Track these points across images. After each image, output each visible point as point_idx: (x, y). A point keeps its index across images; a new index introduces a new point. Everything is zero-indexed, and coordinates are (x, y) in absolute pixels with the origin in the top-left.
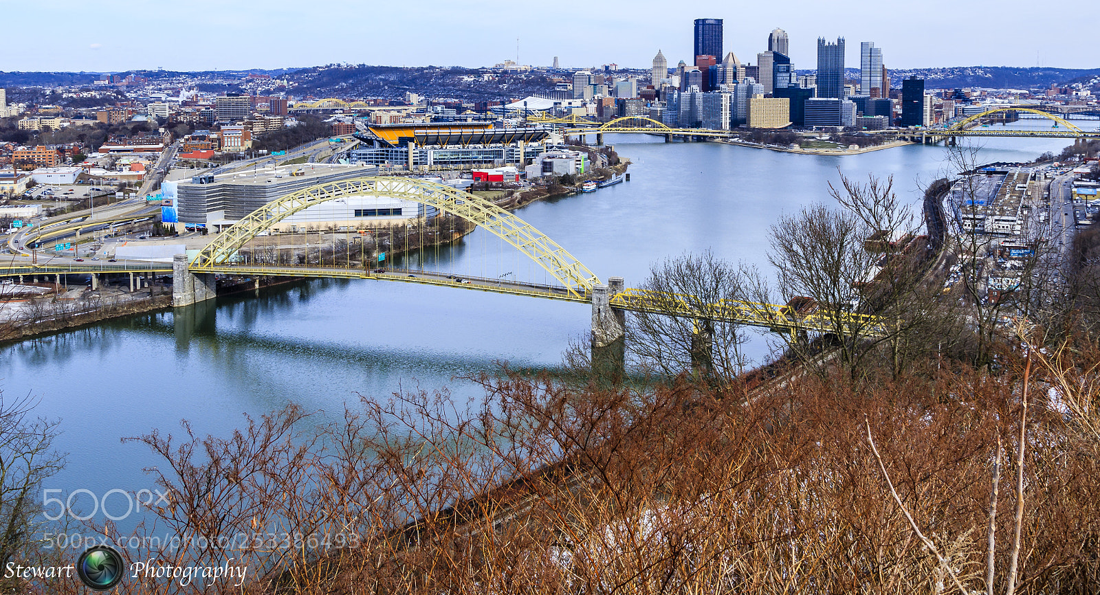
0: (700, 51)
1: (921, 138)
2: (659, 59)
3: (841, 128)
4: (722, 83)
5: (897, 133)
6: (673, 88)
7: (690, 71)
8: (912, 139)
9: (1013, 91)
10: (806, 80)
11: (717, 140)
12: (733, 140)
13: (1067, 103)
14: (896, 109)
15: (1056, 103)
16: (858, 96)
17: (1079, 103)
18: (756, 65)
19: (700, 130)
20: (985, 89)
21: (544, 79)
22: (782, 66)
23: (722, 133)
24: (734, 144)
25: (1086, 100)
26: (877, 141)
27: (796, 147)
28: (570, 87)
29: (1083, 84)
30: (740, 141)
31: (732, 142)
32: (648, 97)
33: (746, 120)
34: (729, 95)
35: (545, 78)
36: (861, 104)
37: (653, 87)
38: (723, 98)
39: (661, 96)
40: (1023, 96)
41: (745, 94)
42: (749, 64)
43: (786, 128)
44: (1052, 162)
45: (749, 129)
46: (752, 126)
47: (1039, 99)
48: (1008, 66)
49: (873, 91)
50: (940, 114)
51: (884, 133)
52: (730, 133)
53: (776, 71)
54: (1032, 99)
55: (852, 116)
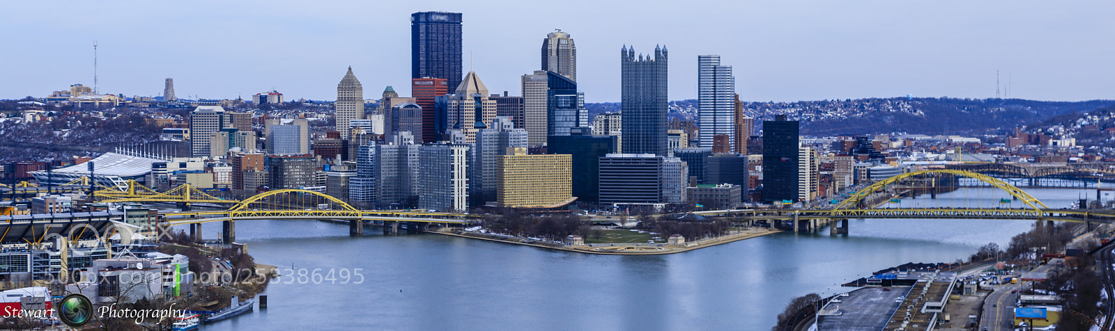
0: (423, 70)
1: (793, 221)
2: (349, 85)
3: (659, 206)
4: (457, 127)
5: (752, 214)
6: (371, 136)
7: (402, 107)
8: (778, 224)
9: (956, 139)
10: (607, 121)
11: (442, 230)
12: (470, 230)
13: (1037, 160)
14: (755, 171)
15: (1021, 160)
16: (694, 149)
17: (1057, 160)
18: (520, 95)
19: (413, 212)
20: (913, 137)
21: (138, 120)
22: (563, 97)
23: (452, 217)
24: (472, 238)
25: (1067, 153)
26: (716, 228)
27: (578, 242)
28: (187, 136)
29: (1065, 127)
30: (483, 231)
31: (468, 234)
32: (326, 152)
33: (495, 194)
34: (464, 149)
35: (142, 118)
36: (695, 163)
37: (338, 135)
38: (456, 155)
39: (351, 151)
40: (970, 148)
41: (494, 147)
42: (506, 93)
43: (566, 207)
44: (994, 261)
45: (500, 210)
46: (507, 203)
47: (994, 152)
48: (951, 96)
49: (720, 140)
50: (829, 179)
51: (730, 214)
52: (467, 217)
53: (553, 107)
54: (984, 152)
55: (680, 184)
